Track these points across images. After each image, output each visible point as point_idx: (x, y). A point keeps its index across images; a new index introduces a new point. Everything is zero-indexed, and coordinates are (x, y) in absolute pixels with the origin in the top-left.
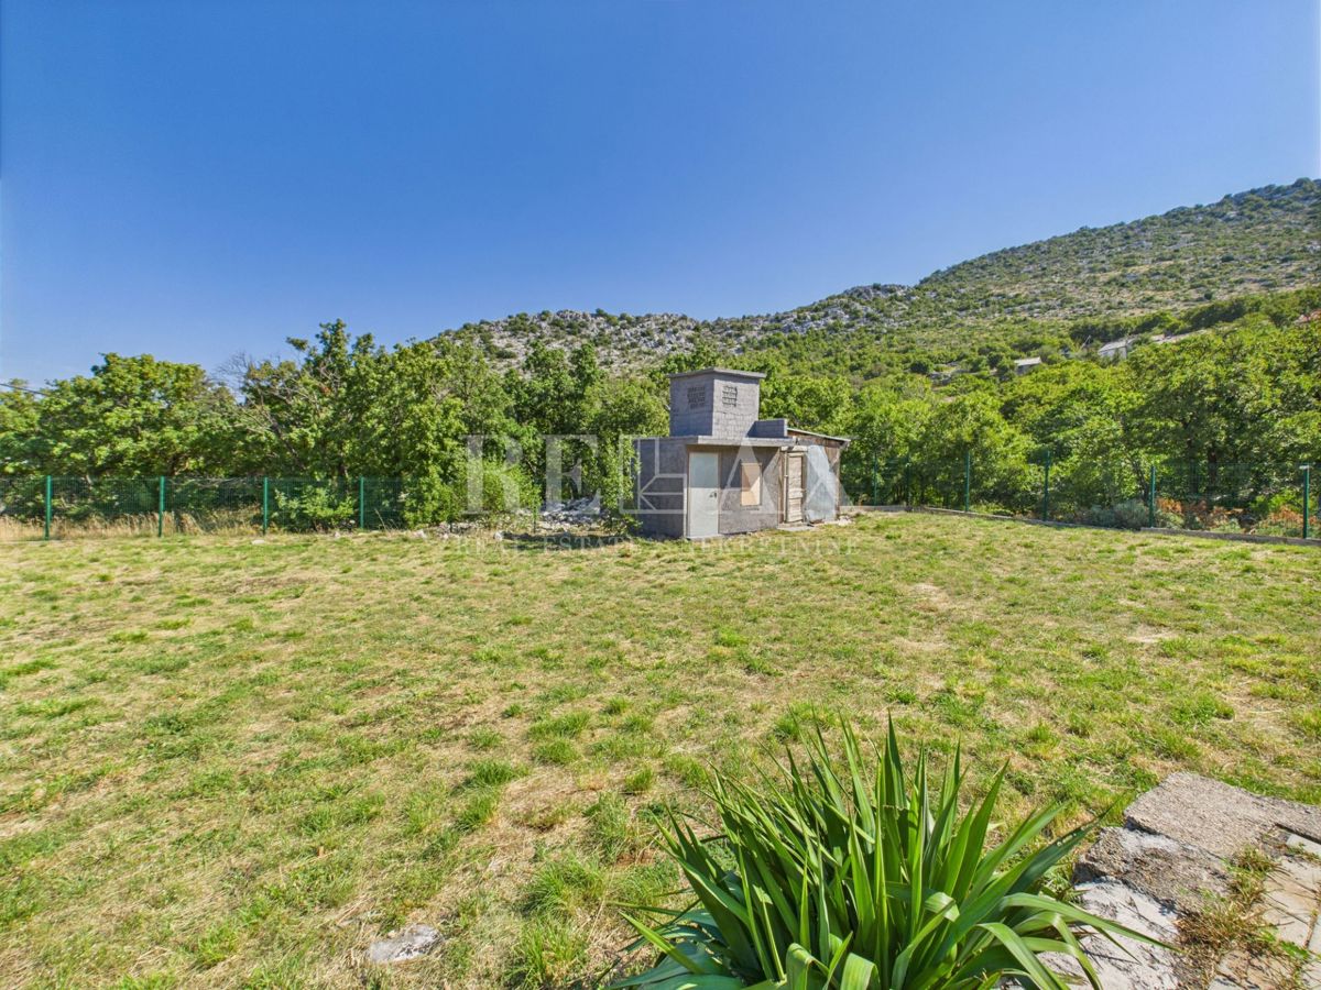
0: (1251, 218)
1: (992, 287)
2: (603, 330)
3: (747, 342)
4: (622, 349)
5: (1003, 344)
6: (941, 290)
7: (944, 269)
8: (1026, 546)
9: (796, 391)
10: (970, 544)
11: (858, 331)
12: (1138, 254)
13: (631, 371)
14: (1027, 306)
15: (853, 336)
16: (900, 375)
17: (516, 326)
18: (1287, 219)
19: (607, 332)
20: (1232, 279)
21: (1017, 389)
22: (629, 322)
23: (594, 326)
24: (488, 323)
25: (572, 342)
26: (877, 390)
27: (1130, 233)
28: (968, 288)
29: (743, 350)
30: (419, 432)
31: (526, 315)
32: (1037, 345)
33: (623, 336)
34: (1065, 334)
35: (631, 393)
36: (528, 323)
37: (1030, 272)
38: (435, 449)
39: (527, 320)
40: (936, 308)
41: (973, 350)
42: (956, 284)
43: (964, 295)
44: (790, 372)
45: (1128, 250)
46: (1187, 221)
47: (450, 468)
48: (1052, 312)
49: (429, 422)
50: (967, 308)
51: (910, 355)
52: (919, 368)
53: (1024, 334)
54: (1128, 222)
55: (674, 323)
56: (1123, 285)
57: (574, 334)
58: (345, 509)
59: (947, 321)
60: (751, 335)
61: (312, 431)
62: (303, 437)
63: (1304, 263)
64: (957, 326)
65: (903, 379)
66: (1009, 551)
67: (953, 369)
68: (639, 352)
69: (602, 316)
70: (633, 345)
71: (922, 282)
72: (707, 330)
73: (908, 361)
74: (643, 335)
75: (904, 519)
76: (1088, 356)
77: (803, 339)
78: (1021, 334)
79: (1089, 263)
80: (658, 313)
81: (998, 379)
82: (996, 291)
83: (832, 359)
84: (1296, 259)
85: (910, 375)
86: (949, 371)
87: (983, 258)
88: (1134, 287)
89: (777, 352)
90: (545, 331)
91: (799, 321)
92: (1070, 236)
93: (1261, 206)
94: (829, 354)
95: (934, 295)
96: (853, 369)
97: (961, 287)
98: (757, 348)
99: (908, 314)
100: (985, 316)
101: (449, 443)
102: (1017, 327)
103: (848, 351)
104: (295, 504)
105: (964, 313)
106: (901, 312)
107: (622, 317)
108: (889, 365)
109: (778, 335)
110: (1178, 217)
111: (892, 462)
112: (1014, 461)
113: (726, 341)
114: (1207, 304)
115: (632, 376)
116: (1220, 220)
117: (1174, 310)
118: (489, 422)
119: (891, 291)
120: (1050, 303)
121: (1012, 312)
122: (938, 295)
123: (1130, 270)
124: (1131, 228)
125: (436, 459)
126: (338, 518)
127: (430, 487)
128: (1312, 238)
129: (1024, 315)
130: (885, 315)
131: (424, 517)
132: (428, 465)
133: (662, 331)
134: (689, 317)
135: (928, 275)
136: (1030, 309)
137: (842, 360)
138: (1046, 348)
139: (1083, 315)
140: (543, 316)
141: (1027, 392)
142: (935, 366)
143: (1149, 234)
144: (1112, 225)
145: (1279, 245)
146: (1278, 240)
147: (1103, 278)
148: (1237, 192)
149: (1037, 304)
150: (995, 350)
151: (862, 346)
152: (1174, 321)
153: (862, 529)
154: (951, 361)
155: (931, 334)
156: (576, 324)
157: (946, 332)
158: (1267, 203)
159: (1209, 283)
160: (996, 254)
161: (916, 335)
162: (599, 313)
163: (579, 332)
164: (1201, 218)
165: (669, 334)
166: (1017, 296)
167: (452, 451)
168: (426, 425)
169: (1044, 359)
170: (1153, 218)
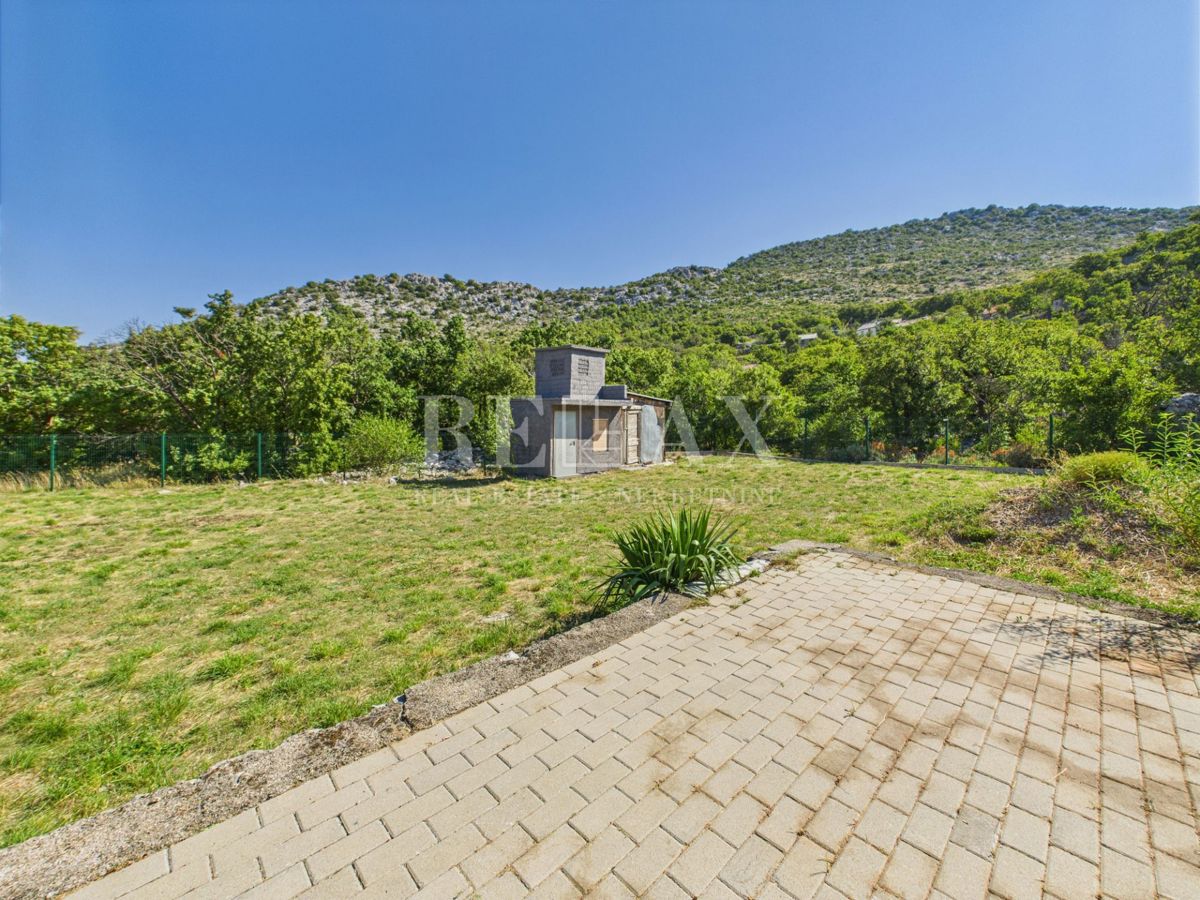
0: (960, 232)
1: (782, 274)
2: (451, 294)
3: (585, 311)
4: (470, 313)
5: (791, 321)
6: (744, 273)
7: (746, 256)
8: (787, 475)
9: (631, 360)
10: (753, 475)
11: (679, 305)
12: (886, 254)
13: (479, 334)
14: (808, 291)
15: (675, 309)
16: (713, 344)
17: (363, 287)
18: (983, 234)
19: (455, 296)
20: (947, 278)
21: (797, 361)
22: (477, 288)
23: (443, 290)
24: (333, 283)
25: (421, 305)
26: (694, 359)
27: (881, 237)
28: (765, 273)
29: (581, 318)
30: (310, 392)
31: (373, 276)
32: (815, 323)
33: (471, 301)
34: (835, 314)
35: (497, 360)
36: (376, 284)
37: (810, 263)
38: (325, 407)
39: (375, 281)
40: (741, 288)
41: (768, 325)
42: (756, 270)
43: (762, 279)
44: (622, 339)
45: (880, 250)
46: (919, 230)
47: (338, 424)
48: (826, 296)
49: (321, 385)
50: (764, 290)
51: (720, 328)
52: (727, 339)
53: (806, 313)
54: (880, 228)
55: (519, 291)
56: (875, 278)
57: (423, 297)
58: (241, 462)
59: (749, 300)
60: (589, 304)
61: (208, 391)
62: (200, 397)
63: (992, 268)
64: (756, 305)
65: (714, 349)
66: (777, 478)
67: (753, 341)
68: (487, 317)
69: (451, 281)
70: (481, 310)
71: (730, 266)
72: (549, 299)
73: (718, 332)
74: (490, 300)
75: (711, 459)
76: (849, 334)
77: (634, 310)
78: (803, 313)
79: (853, 258)
80: (504, 281)
81: (786, 351)
82: (786, 277)
83: (657, 328)
84: (986, 265)
85: (720, 345)
86: (750, 342)
87: (776, 248)
88: (883, 280)
89: (611, 321)
90: (393, 293)
91: (630, 295)
92: (839, 235)
93: (966, 223)
94: (655, 324)
95: (739, 277)
96: (674, 338)
97: (760, 272)
98: (593, 317)
99: (719, 293)
100: (777, 298)
101: (339, 402)
102: (801, 307)
103: (671, 322)
104: (189, 457)
105: (761, 294)
106: (713, 291)
107: (470, 283)
108: (704, 335)
109: (612, 306)
110: (913, 227)
111: (704, 418)
112: (789, 416)
113: (566, 310)
114: (930, 297)
115: (480, 339)
116: (940, 232)
117: (910, 299)
118: (373, 383)
119: (705, 272)
120: (825, 289)
121: (797, 296)
122: (742, 277)
123: (880, 266)
124: (881, 233)
125: (327, 416)
126: (234, 470)
127: (322, 440)
128: (998, 250)
129: (806, 298)
130: (701, 293)
131: (317, 468)
132: (319, 422)
133: (508, 297)
134: (533, 286)
135: (735, 260)
136: (811, 293)
137: (666, 330)
138: (821, 326)
139: (848, 300)
140: (391, 278)
141: (804, 362)
142: (739, 338)
143: (893, 238)
144: (869, 229)
145: (977, 253)
146: (976, 250)
147: (862, 271)
148: (952, 211)
149: (816, 289)
150: (784, 326)
151: (682, 319)
152: (909, 308)
153: (681, 467)
154: (752, 334)
155: (736, 311)
156: (424, 287)
157: (747, 310)
158: (970, 221)
159: (933, 280)
160: (786, 246)
161: (725, 311)
162: (447, 278)
163: (428, 295)
164: (928, 229)
165: (514, 301)
166: (801, 282)
167: (340, 410)
168: (318, 386)
169: (820, 335)
170: (896, 226)
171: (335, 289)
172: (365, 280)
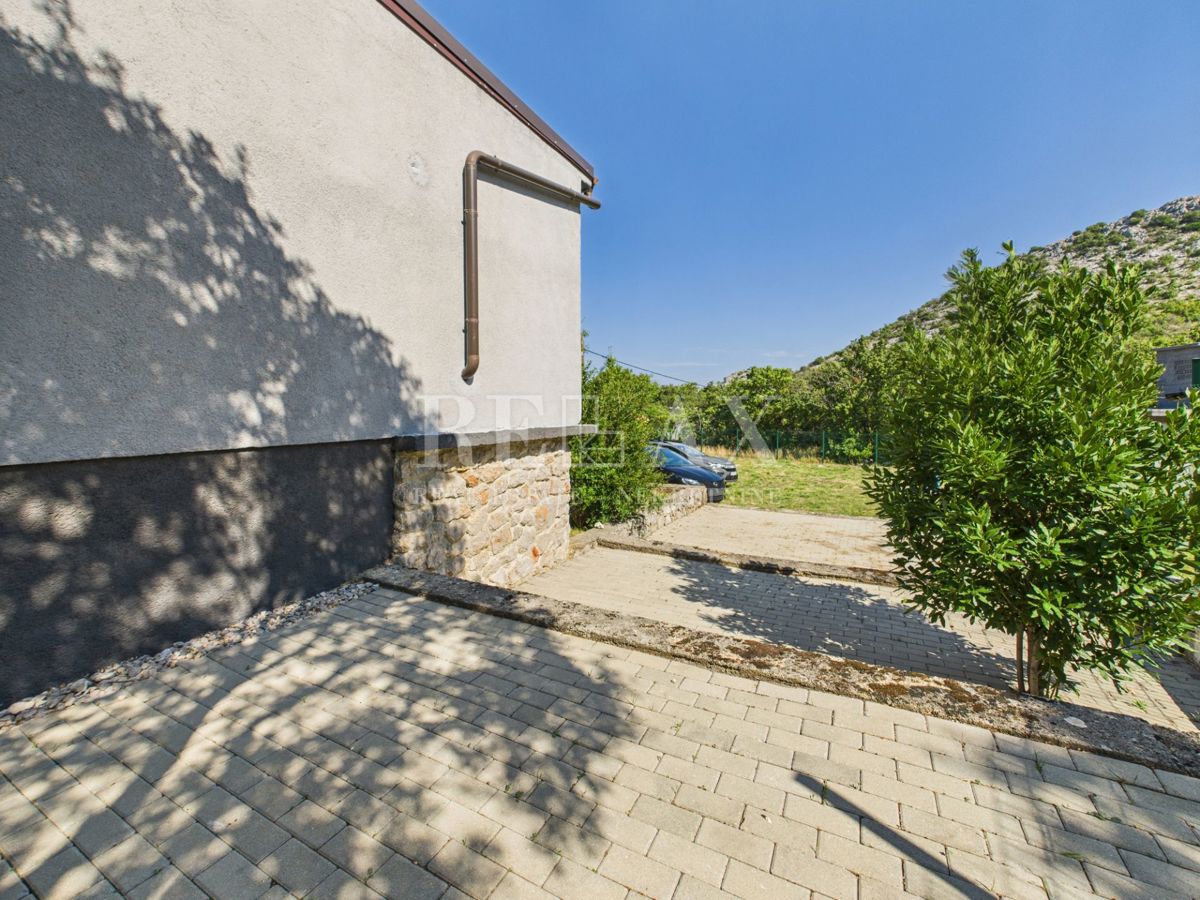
17: (1086, 243)
36: (1107, 234)
58: (867, 452)
61: (847, 405)
62: (843, 408)
90: (1136, 238)
104: (838, 447)
126: (862, 457)
140: (1134, 218)
171: (1044, 257)
172: (1089, 234)
